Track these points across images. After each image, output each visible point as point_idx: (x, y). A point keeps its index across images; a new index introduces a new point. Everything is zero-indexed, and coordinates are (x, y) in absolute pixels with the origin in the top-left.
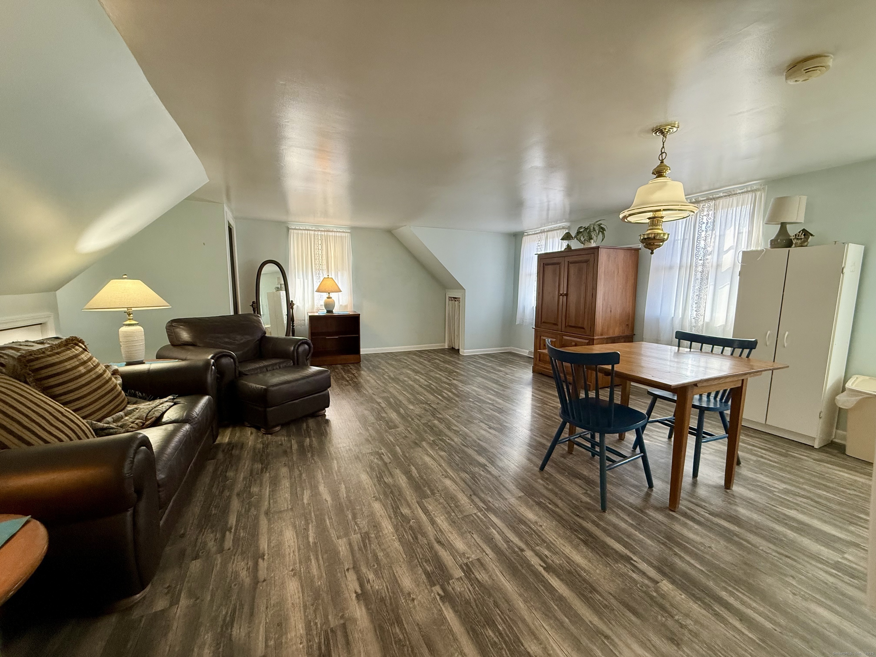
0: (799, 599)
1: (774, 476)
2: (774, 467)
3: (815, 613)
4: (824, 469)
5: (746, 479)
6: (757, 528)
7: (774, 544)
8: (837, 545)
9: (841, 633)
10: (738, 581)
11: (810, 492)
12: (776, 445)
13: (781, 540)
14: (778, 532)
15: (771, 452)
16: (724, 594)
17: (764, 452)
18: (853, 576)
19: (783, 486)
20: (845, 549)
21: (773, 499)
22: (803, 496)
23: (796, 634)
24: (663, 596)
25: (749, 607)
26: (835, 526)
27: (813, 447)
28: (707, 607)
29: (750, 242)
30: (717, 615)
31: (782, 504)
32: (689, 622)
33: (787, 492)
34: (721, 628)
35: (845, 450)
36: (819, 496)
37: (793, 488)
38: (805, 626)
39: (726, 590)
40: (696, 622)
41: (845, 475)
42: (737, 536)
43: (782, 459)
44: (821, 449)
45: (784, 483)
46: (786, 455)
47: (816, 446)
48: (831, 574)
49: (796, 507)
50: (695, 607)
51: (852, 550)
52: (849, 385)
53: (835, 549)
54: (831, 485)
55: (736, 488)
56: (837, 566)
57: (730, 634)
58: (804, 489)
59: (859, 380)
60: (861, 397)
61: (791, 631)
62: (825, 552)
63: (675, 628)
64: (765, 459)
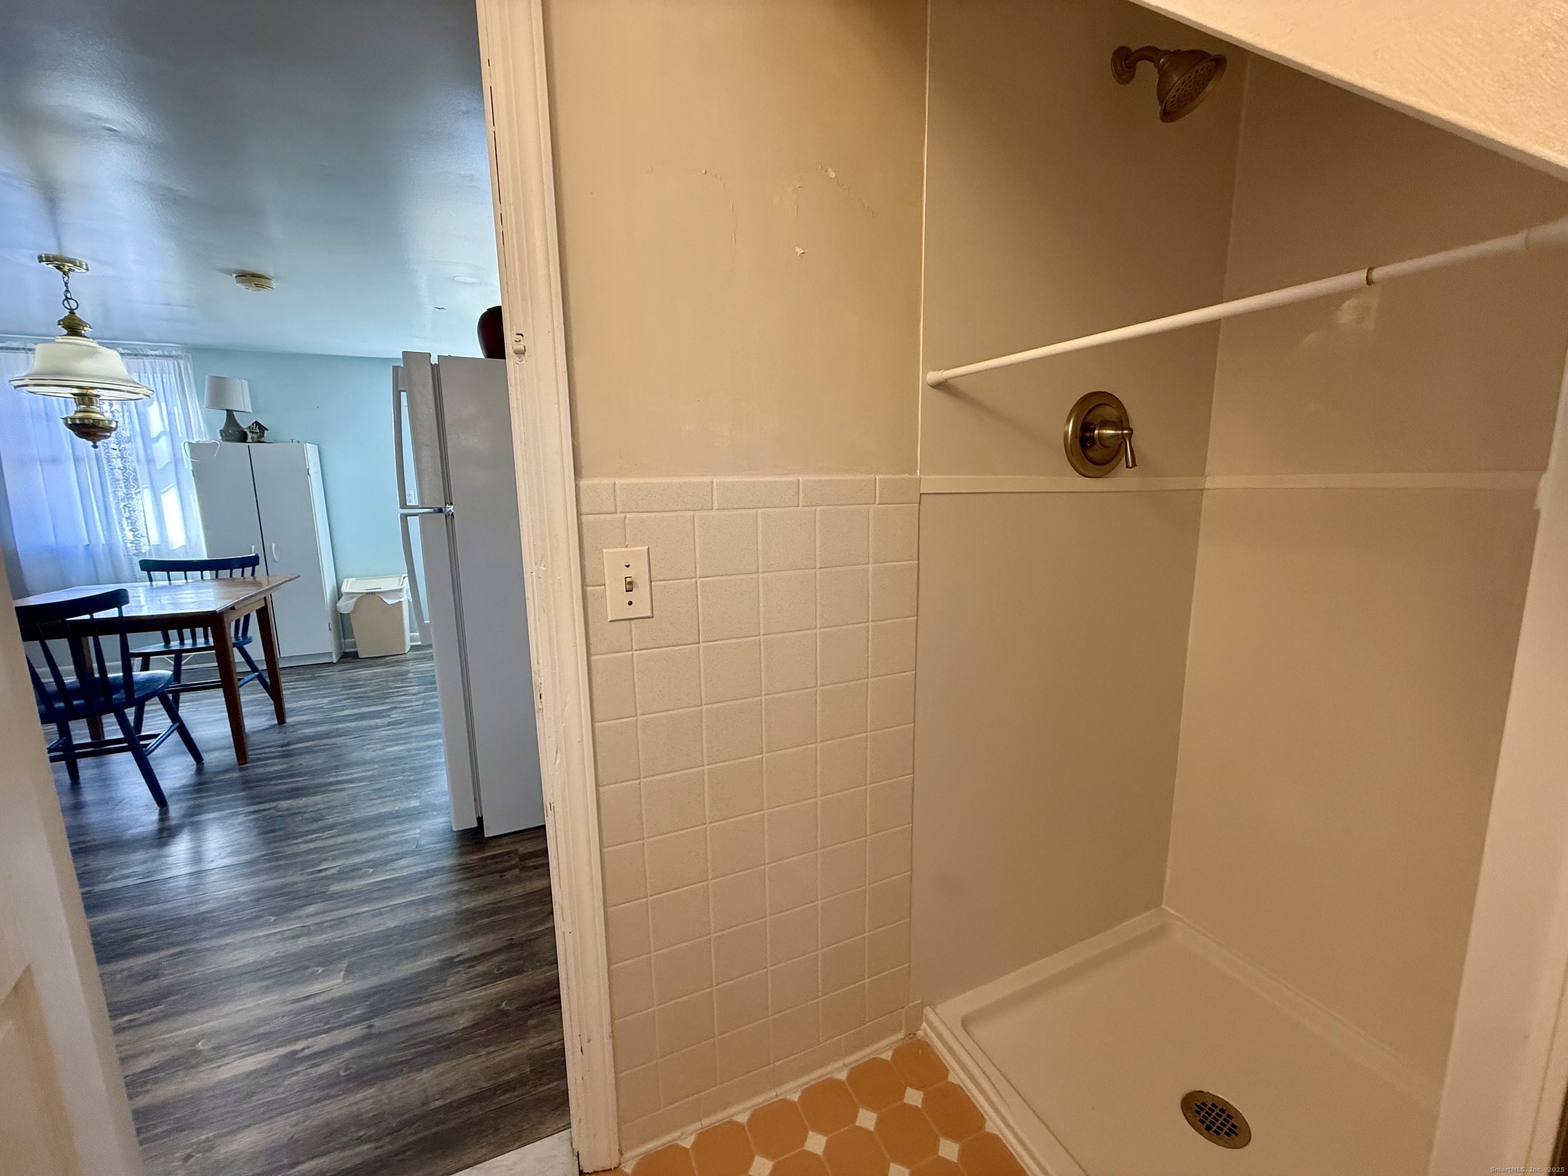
0: (378, 752)
1: (316, 697)
2: (310, 691)
3: (391, 752)
4: (349, 675)
5: (293, 710)
6: (327, 734)
7: (345, 736)
8: (384, 714)
9: (409, 750)
10: (337, 768)
11: (349, 694)
12: (299, 674)
13: (349, 731)
14: (342, 728)
15: (300, 681)
16: (332, 780)
17: (292, 683)
18: (400, 724)
19: (326, 700)
20: (389, 713)
21: (327, 711)
22: (345, 699)
23: (386, 766)
24: (288, 809)
25: (354, 773)
26: (376, 705)
27: (332, 663)
28: (324, 792)
29: (189, 430)
30: (335, 791)
31: (335, 711)
32: (319, 806)
33: (333, 702)
34: (344, 793)
35: (358, 655)
36: (357, 693)
37: (336, 698)
38: (387, 760)
39: (332, 777)
40: (324, 803)
41: (366, 672)
42: (315, 747)
43: (313, 682)
44: (339, 662)
45: (326, 697)
46: (314, 678)
47: (335, 661)
48: (389, 730)
49: (344, 708)
50: (318, 798)
51: (394, 712)
52: (344, 589)
53: (384, 717)
54: (360, 683)
55: (289, 720)
56: (390, 724)
57: (350, 792)
58: (344, 694)
59: (350, 583)
60: (355, 599)
61: (382, 766)
62: (378, 721)
63: (314, 815)
64: (297, 688)
